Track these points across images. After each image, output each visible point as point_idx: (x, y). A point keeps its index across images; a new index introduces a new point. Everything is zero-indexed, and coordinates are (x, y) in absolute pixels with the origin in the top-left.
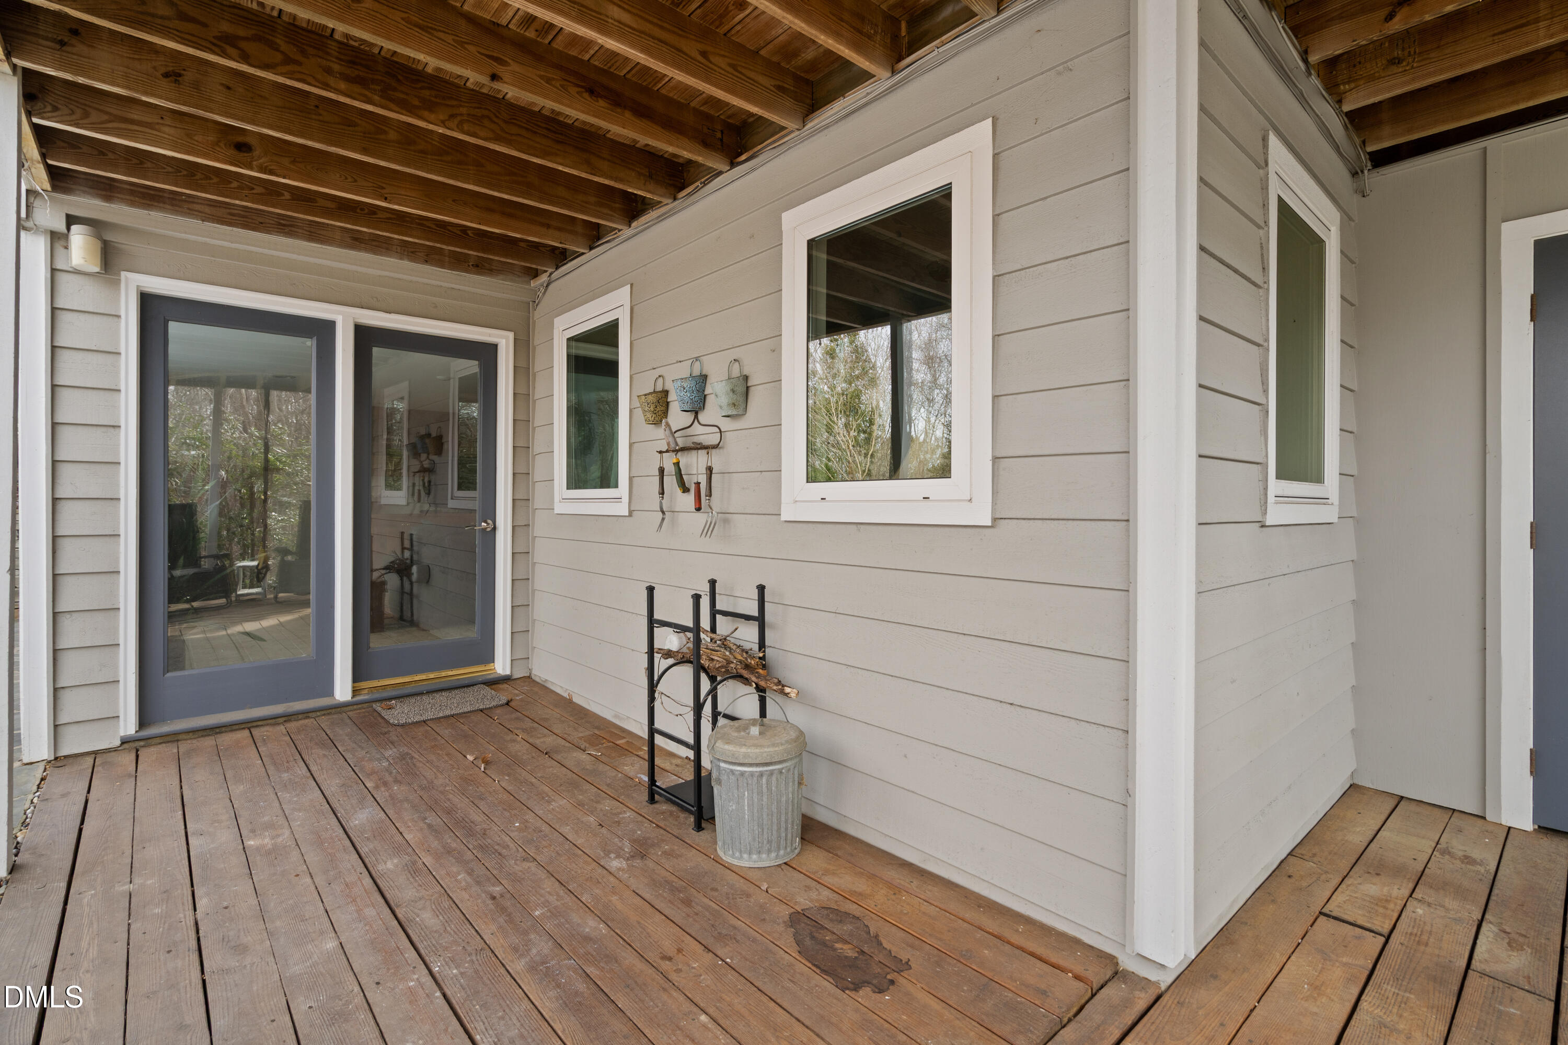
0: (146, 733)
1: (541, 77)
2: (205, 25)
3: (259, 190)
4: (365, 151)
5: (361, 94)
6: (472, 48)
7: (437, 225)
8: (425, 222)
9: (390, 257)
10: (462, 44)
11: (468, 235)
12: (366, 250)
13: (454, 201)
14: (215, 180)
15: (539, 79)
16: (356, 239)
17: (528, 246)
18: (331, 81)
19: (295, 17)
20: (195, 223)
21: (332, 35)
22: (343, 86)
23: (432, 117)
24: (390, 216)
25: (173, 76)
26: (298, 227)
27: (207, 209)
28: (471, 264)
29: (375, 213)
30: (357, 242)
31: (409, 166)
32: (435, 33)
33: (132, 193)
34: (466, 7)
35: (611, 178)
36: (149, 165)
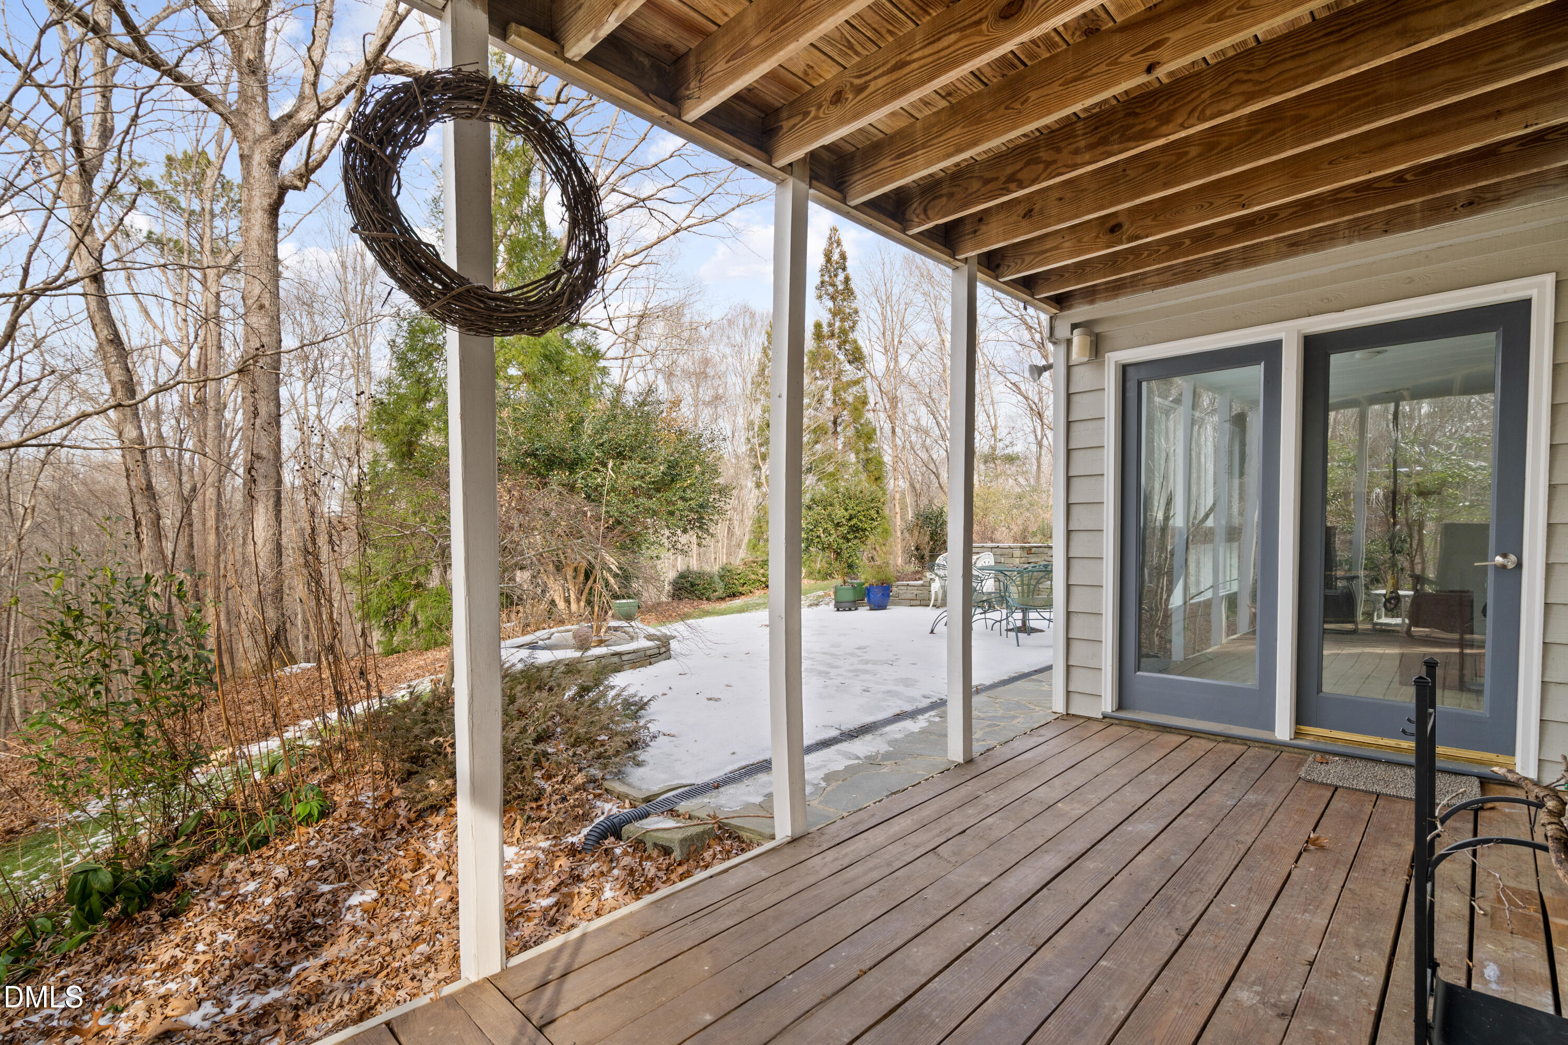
0: (1122, 714)
1: (1210, 21)
2: (997, 179)
3: (1164, 249)
4: (1166, 186)
5: (1103, 153)
6: (1126, 58)
7: (1357, 191)
8: (1339, 196)
9: (1335, 246)
10: (1115, 63)
11: (1406, 181)
12: (1305, 251)
13: (1330, 163)
14: (1131, 257)
15: (1212, 25)
16: (1293, 245)
17: (1522, 145)
18: (1079, 159)
19: (1047, 126)
20: (1148, 294)
21: (1079, 117)
22: (1087, 157)
23: (1171, 127)
24: (1291, 211)
25: (1028, 214)
26: (1231, 259)
27: (1156, 279)
28: (1458, 206)
29: (1276, 215)
30: (1295, 246)
31: (1210, 174)
32: (1089, 73)
33: (1106, 290)
34: (1118, 20)
35: (1454, 26)
36: (1088, 269)
